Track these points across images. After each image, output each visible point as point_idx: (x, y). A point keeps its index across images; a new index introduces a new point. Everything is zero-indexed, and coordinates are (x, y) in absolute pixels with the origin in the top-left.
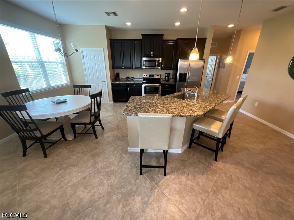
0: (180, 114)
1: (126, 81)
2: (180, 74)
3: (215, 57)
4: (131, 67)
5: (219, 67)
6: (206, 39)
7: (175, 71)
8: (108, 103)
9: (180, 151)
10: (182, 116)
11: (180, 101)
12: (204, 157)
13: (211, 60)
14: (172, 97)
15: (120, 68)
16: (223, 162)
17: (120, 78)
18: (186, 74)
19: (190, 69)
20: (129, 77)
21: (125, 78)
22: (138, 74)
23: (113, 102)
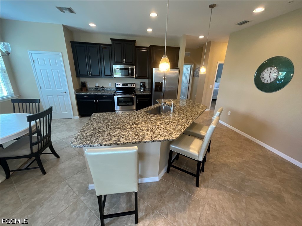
0: (152, 138)
1: (95, 91)
2: (156, 83)
3: (189, 66)
4: (99, 75)
5: (194, 76)
6: (180, 48)
7: (150, 80)
8: (73, 118)
9: (157, 179)
10: (154, 141)
11: (154, 117)
12: (184, 183)
13: (186, 69)
14: (145, 112)
15: (86, 76)
16: (205, 187)
17: (87, 88)
18: (162, 83)
19: (166, 78)
20: (98, 87)
21: (94, 88)
22: (109, 84)
23: (78, 117)
